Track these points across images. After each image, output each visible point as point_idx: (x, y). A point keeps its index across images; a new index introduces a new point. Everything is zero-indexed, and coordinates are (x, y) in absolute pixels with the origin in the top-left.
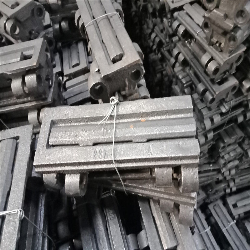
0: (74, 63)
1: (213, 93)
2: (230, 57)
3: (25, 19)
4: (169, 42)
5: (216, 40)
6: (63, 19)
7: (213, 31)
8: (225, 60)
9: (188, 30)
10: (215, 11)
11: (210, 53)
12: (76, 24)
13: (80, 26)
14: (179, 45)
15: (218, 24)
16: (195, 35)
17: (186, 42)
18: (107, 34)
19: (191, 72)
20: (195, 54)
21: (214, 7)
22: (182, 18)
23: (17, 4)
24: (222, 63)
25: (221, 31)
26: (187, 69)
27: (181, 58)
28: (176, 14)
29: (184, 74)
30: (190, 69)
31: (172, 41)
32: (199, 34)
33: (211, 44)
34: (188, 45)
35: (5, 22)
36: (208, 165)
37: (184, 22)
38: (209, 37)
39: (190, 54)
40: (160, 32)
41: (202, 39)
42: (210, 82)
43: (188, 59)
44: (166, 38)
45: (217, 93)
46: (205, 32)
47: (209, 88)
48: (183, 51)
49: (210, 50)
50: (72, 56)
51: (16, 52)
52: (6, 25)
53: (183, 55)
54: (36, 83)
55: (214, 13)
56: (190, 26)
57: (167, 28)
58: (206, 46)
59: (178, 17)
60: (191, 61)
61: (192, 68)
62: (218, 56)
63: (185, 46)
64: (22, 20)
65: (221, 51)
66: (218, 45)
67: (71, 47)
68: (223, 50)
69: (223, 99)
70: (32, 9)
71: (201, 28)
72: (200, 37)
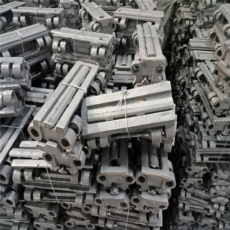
0: (123, 64)
1: (212, 120)
2: (229, 98)
3: (105, 26)
4: (190, 84)
5: (221, 84)
6: (124, 37)
7: (220, 76)
8: (224, 98)
9: (204, 75)
10: (221, 61)
11: (215, 92)
12: (132, 38)
13: (135, 39)
14: (197, 85)
15: (222, 70)
16: (208, 78)
17: (202, 83)
18: (149, 44)
19: (201, 107)
20: (206, 92)
21: (221, 59)
22: (202, 67)
23: (103, 17)
24: (222, 100)
25: (224, 77)
26: (199, 104)
27: (196, 93)
28: (198, 64)
29: (196, 107)
30: (201, 105)
31: (193, 82)
32: (211, 78)
33: (218, 86)
34: (203, 86)
35: (93, 24)
36: (201, 191)
37: (203, 69)
38: (217, 81)
39: (202, 91)
40: (186, 76)
41: (212, 82)
42: (211, 113)
43: (201, 95)
44: (189, 80)
45: (215, 121)
46: (214, 77)
47: (211, 116)
48: (198, 90)
49: (216, 90)
50: (123, 60)
51: (98, 36)
52: (94, 25)
53: (198, 92)
54: (104, 53)
55: (221, 62)
56: (206, 72)
57: (191, 73)
58: (214, 87)
59: (200, 65)
60: (203, 97)
61: (203, 104)
62: (220, 95)
63: (200, 86)
64: (103, 26)
65: (223, 92)
66: (221, 87)
67: (124, 55)
68: (224, 91)
69: (221, 132)
70: (110, 22)
71: (212, 74)
72: (211, 80)
